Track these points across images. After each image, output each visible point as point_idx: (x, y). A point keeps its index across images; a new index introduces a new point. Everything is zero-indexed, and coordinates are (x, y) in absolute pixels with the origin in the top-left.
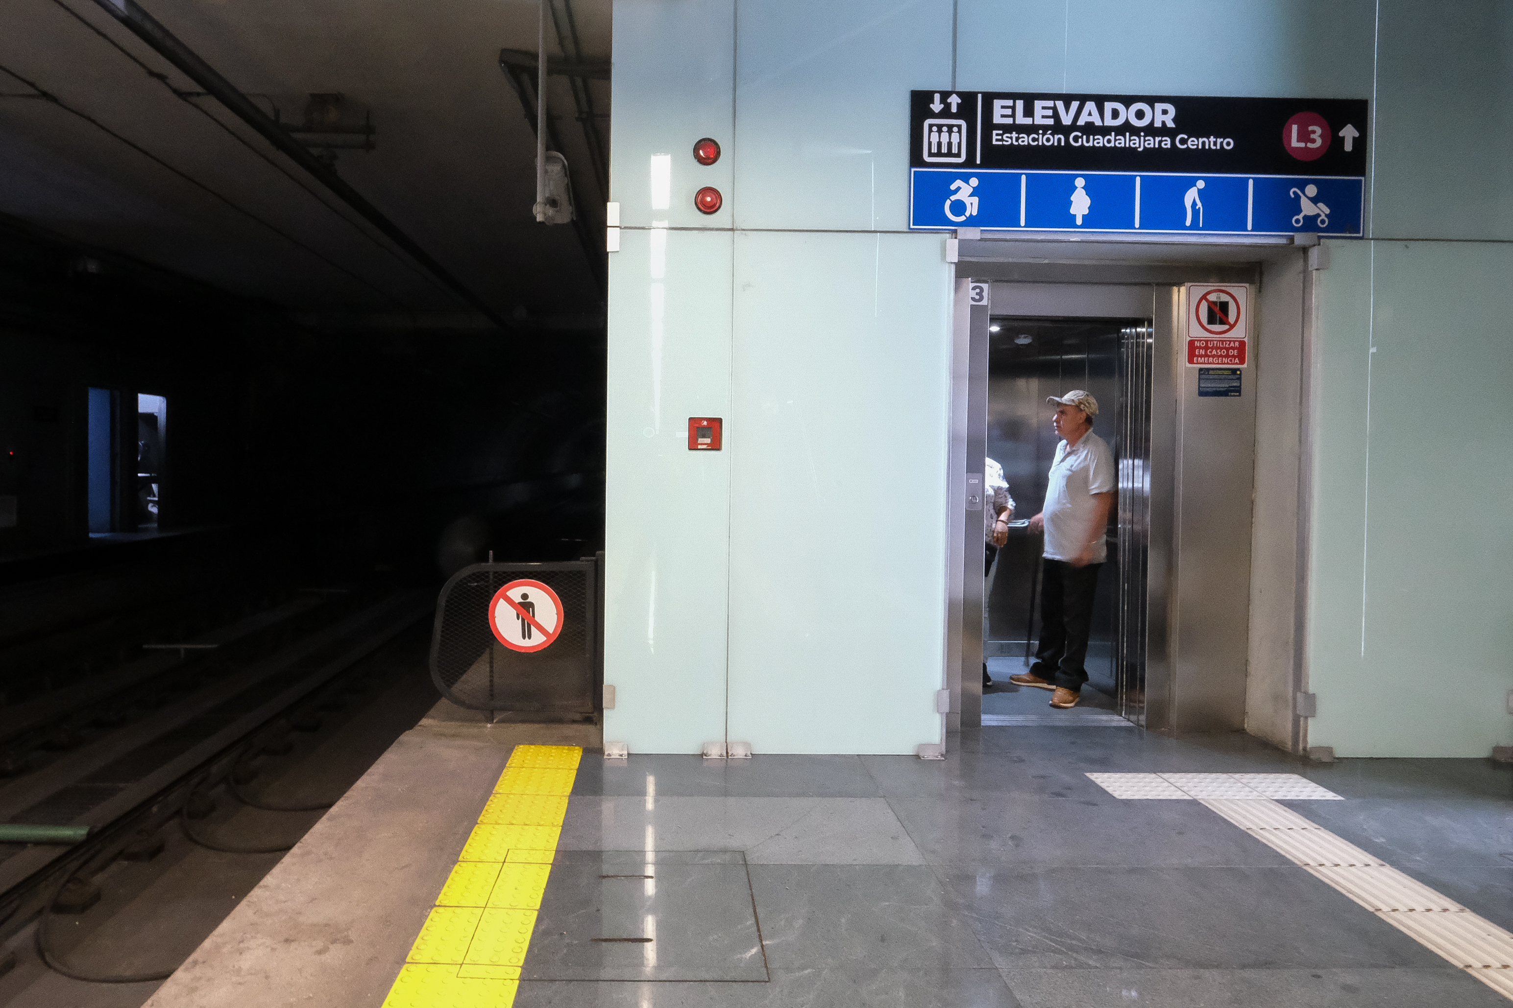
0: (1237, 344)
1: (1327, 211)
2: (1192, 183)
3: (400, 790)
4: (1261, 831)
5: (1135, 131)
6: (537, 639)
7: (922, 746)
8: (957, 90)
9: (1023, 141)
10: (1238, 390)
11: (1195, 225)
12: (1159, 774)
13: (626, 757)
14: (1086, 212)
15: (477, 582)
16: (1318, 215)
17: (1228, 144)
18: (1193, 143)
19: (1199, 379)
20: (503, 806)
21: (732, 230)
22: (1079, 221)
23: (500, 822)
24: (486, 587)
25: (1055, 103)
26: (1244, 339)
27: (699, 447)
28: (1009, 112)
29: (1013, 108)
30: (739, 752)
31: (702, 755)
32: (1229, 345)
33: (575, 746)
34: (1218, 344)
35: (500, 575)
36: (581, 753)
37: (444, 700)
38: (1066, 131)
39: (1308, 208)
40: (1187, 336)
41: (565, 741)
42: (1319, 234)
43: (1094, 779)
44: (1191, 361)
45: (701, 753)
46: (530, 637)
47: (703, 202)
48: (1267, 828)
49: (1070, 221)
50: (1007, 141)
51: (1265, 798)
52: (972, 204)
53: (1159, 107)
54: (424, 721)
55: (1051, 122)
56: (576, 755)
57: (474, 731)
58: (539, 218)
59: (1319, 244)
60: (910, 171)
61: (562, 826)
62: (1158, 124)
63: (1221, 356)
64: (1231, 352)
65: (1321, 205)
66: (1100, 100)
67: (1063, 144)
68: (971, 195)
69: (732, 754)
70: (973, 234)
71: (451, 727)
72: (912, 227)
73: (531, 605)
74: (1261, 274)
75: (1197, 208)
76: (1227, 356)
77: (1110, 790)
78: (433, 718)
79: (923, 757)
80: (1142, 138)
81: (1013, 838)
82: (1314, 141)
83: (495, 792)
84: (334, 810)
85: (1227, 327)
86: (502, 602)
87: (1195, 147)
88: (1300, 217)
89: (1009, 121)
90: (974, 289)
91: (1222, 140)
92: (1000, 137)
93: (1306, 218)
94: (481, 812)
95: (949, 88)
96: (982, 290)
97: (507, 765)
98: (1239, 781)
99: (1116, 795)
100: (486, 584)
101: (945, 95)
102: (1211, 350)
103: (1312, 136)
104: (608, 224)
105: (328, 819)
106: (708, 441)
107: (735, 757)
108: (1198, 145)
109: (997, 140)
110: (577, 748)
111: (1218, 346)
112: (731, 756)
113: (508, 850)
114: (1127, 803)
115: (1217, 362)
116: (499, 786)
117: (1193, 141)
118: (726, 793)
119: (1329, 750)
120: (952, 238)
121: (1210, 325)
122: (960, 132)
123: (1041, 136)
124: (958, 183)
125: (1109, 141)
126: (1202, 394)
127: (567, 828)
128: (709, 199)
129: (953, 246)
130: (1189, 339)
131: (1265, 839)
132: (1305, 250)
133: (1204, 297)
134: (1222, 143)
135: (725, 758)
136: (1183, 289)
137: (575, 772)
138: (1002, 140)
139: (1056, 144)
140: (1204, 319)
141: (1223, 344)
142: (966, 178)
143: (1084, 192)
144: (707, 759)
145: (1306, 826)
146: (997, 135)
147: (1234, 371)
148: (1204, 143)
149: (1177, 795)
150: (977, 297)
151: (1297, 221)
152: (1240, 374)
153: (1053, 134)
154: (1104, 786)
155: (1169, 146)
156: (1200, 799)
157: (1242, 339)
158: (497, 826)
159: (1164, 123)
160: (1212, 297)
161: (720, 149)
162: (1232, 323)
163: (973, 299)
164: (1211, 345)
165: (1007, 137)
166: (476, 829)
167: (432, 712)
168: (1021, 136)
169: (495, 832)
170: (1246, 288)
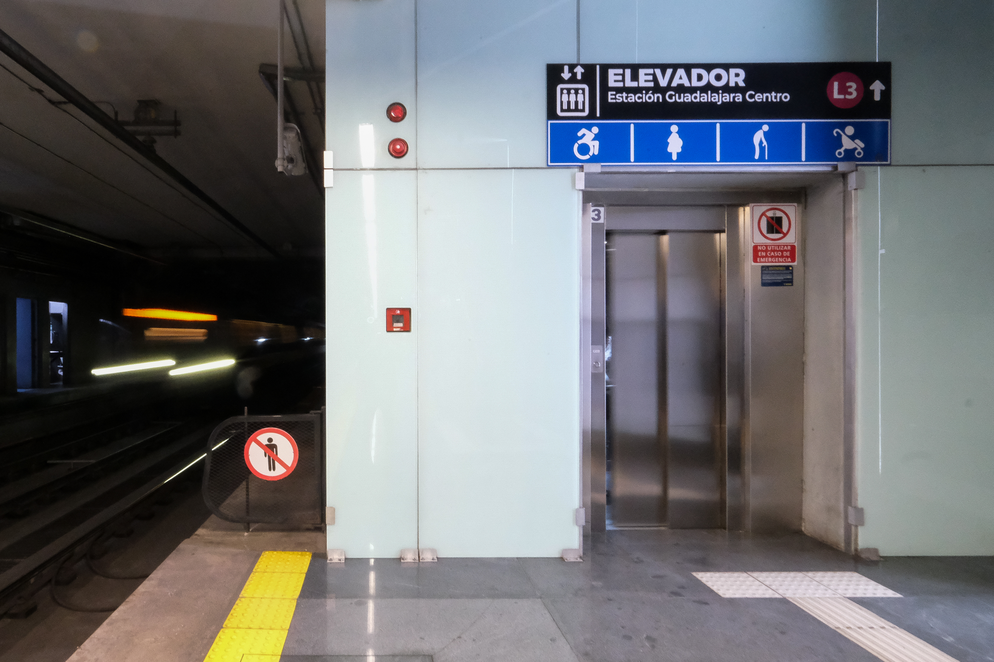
0: (789, 248)
1: (862, 145)
2: (759, 127)
3: (169, 594)
4: (848, 630)
5: (715, 90)
6: (280, 471)
7: (565, 551)
8: (581, 62)
9: (631, 99)
10: (790, 282)
11: (761, 159)
12: (749, 573)
13: (344, 561)
14: (680, 150)
15: (236, 430)
16: (855, 149)
17: (786, 97)
18: (759, 97)
19: (762, 273)
20: (246, 610)
21: (416, 169)
22: (674, 157)
23: (241, 626)
24: (242, 433)
25: (654, 71)
26: (794, 244)
27: (395, 329)
28: (620, 78)
29: (623, 75)
30: (428, 557)
31: (400, 559)
32: (783, 248)
33: (307, 551)
34: (775, 248)
35: (252, 425)
36: (310, 558)
37: (213, 516)
38: (663, 91)
39: (847, 144)
40: (752, 243)
41: (299, 547)
42: (858, 163)
43: (699, 578)
44: (755, 261)
45: (398, 557)
46: (274, 469)
47: (395, 150)
48: (852, 627)
49: (667, 157)
50: (619, 99)
51: (839, 596)
52: (594, 146)
53: (733, 71)
54: (201, 531)
55: (651, 84)
56: (307, 560)
57: (235, 538)
58: (280, 169)
59: (857, 170)
60: (548, 123)
61: (288, 630)
62: (732, 84)
63: (778, 257)
64: (785, 254)
65: (857, 141)
66: (688, 68)
67: (661, 100)
68: (594, 139)
69: (423, 558)
70: (596, 168)
71: (219, 535)
72: (549, 164)
73: (275, 446)
74: (806, 195)
75: (763, 145)
76: (782, 256)
77: (715, 588)
78: (207, 527)
79: (567, 559)
80: (720, 95)
81: (648, 638)
82: (851, 94)
83: (242, 596)
84: (115, 614)
85: (780, 235)
86: (253, 444)
87: (761, 100)
88: (842, 150)
89: (621, 85)
90: (594, 211)
91: (781, 94)
92: (614, 97)
93: (846, 151)
94: (227, 616)
95: (575, 62)
96: (599, 212)
97: (254, 570)
98: (812, 579)
99: (721, 593)
100: (242, 431)
101: (572, 67)
102: (770, 252)
103: (849, 90)
104: (325, 167)
105: (107, 624)
106: (401, 325)
107: (425, 561)
108: (763, 99)
109: (612, 99)
110: (308, 553)
111: (775, 249)
112: (422, 560)
113: (243, 655)
114: (732, 601)
115: (775, 261)
116: (245, 590)
117: (759, 96)
118: (418, 595)
119: (876, 551)
120: (580, 172)
121: (768, 234)
122: (584, 93)
123: (644, 95)
124: (583, 131)
125: (695, 98)
126: (764, 284)
127: (293, 630)
128: (398, 147)
129: (580, 177)
130: (753, 244)
131: (852, 638)
132: (844, 176)
133: (763, 214)
134: (781, 97)
135: (418, 561)
136: (748, 209)
137: (305, 575)
138: (615, 99)
139: (656, 101)
140: (764, 230)
141: (778, 248)
142: (589, 127)
143: (677, 135)
144: (404, 563)
145: (883, 625)
146: (612, 95)
147: (787, 267)
148: (767, 97)
149: (769, 594)
150: (596, 217)
151: (840, 153)
152: (792, 270)
153: (653, 94)
154: (709, 584)
155: (741, 100)
156: (788, 597)
157: (792, 244)
158: (238, 631)
159: (736, 83)
160: (770, 214)
161: (406, 111)
162: (785, 232)
163: (593, 219)
164: (769, 248)
165: (619, 96)
166: (221, 633)
167: (207, 523)
168: (629, 95)
169: (234, 637)
170: (795, 207)
